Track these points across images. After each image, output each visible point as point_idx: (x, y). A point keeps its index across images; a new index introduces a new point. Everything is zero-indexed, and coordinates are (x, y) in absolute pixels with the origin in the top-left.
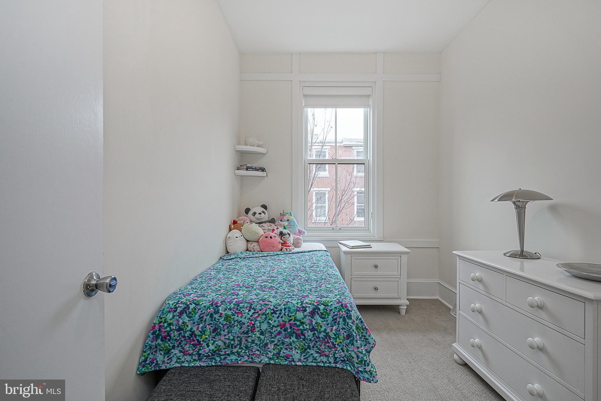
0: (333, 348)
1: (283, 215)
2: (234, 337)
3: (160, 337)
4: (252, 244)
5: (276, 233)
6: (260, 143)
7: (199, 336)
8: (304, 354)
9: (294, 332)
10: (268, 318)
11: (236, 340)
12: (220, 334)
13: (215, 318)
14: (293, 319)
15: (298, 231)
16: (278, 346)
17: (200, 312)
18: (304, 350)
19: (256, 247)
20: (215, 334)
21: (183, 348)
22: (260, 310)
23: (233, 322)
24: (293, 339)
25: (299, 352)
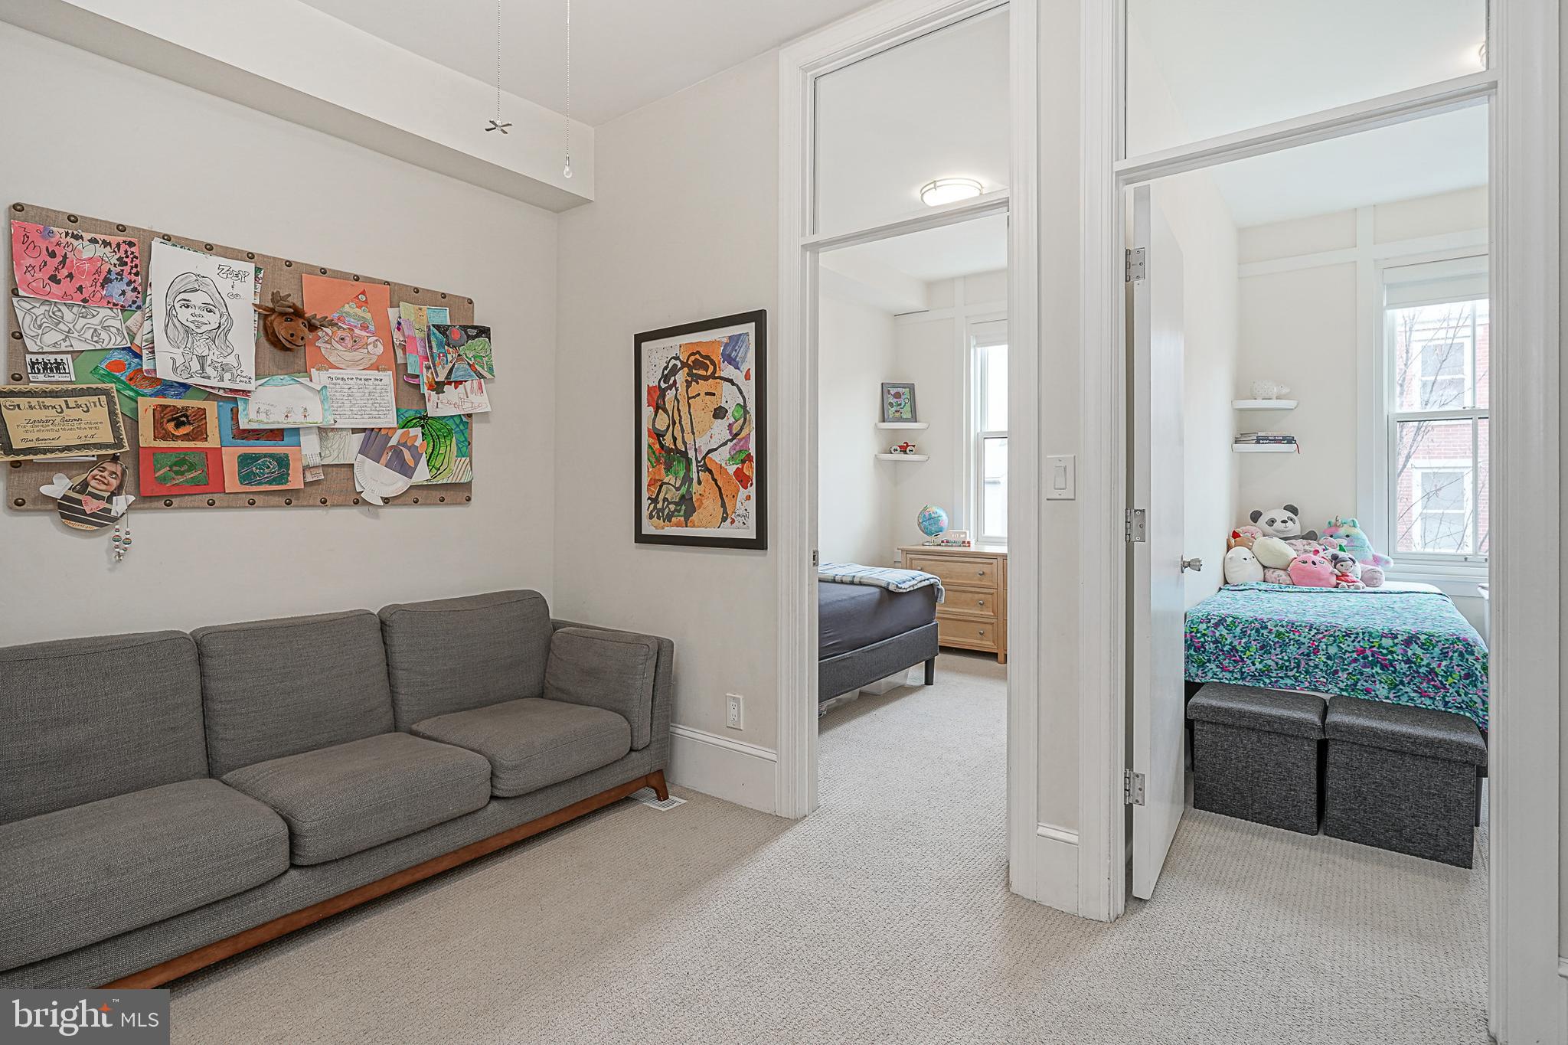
0: (1442, 688)
1: (1336, 525)
2: (1289, 657)
3: (1193, 648)
4: (1274, 571)
5: (1323, 557)
6: (1285, 391)
7: (1242, 652)
8: (1393, 691)
9: (1378, 662)
10: (1338, 641)
11: (1292, 662)
12: (1270, 653)
13: (1263, 634)
14: (1377, 646)
15: (1372, 558)
16: (1354, 675)
17: (1241, 626)
18: (1393, 686)
19: (1284, 576)
20: (1263, 651)
21: (1221, 663)
22: (1326, 631)
23: (1287, 641)
24: (1378, 669)
25: (1387, 687)
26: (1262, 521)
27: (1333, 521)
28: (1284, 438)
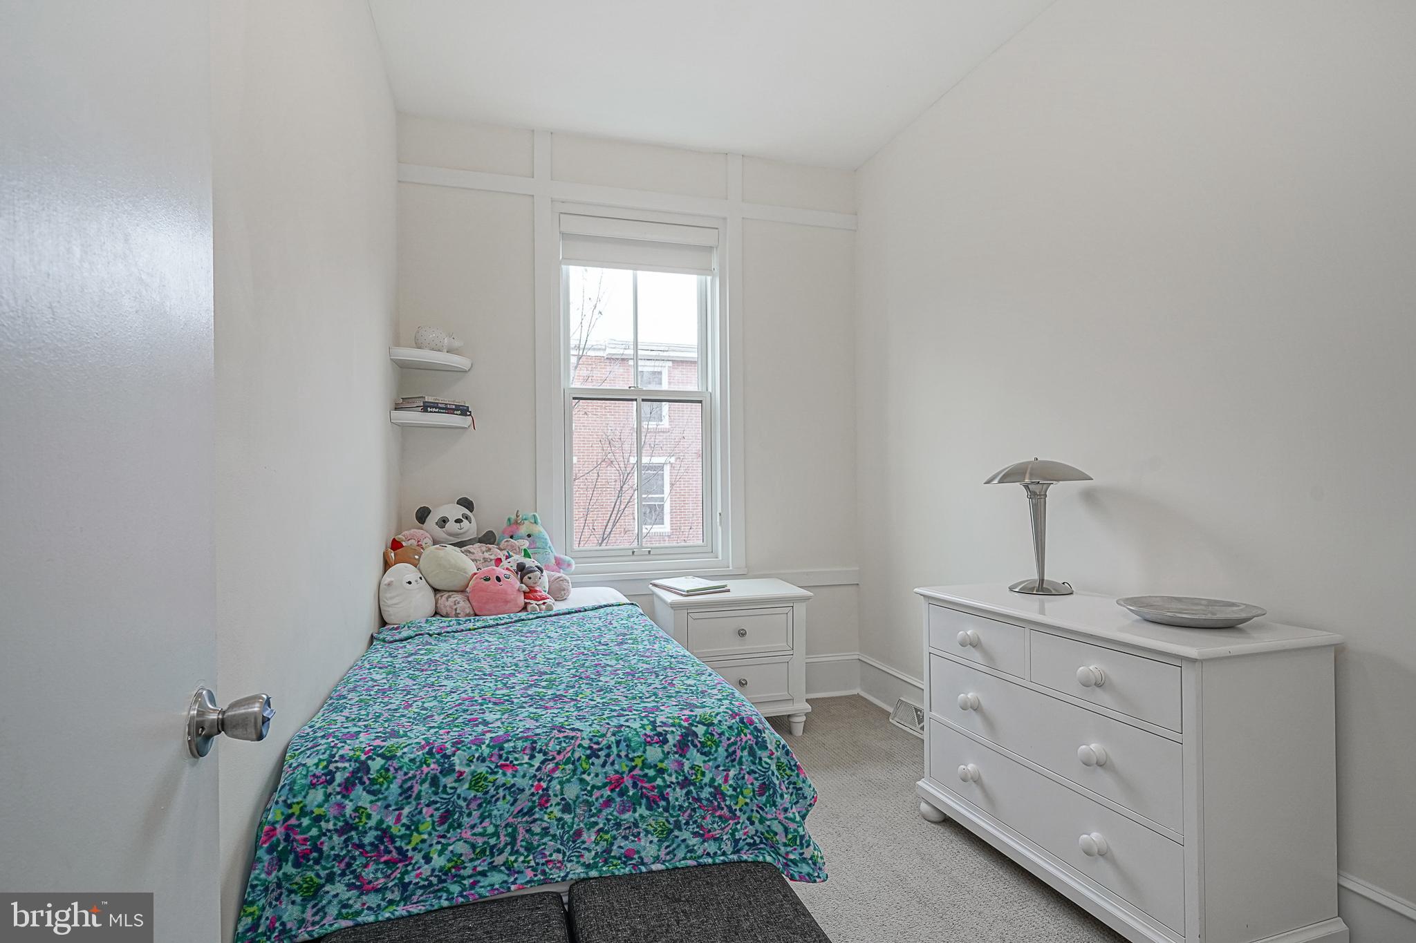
0: (731, 818)
1: (516, 523)
2: (496, 826)
3: (291, 857)
4: (449, 597)
5: (507, 569)
6: (457, 344)
7: (402, 837)
8: (666, 844)
9: (643, 795)
10: (580, 770)
11: (502, 833)
12: (460, 826)
13: (445, 786)
14: (640, 764)
15: (553, 561)
16: (607, 832)
17: (400, 775)
18: (666, 835)
19: (462, 604)
20: (446, 826)
21: (358, 877)
22: (559, 753)
23: (492, 792)
24: (642, 810)
25: (656, 840)
26: (432, 520)
27: (513, 517)
28: (458, 408)
